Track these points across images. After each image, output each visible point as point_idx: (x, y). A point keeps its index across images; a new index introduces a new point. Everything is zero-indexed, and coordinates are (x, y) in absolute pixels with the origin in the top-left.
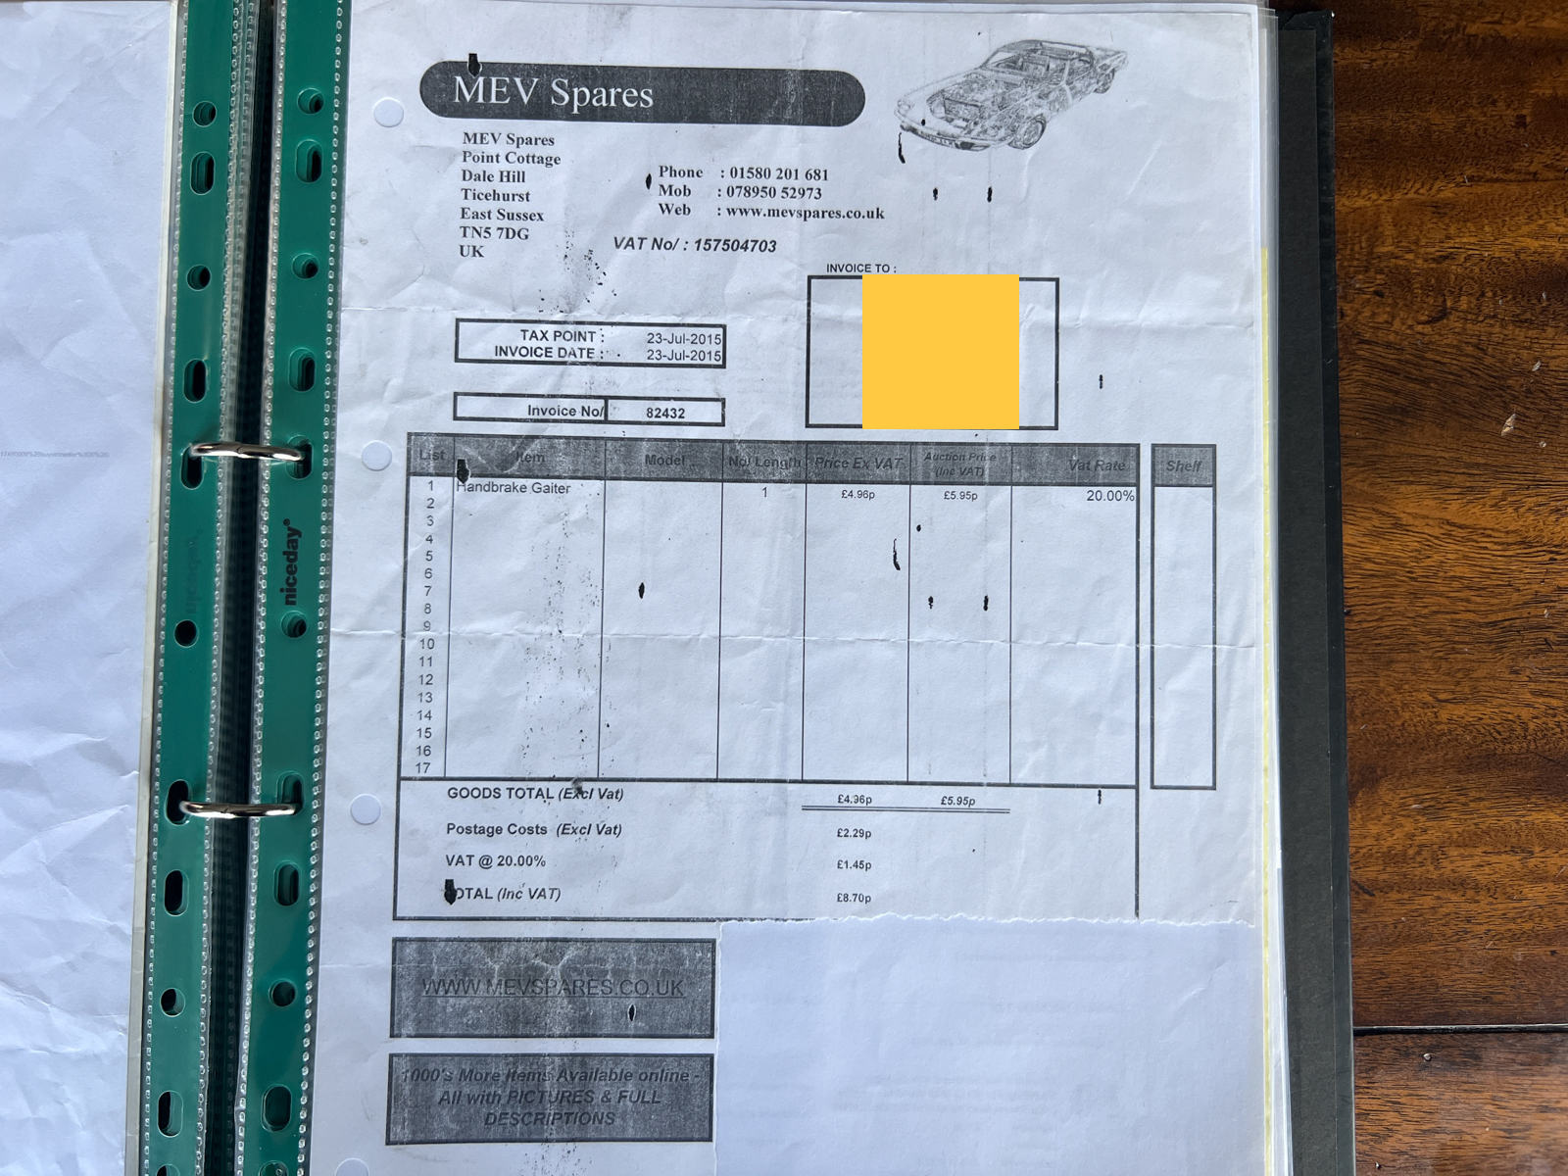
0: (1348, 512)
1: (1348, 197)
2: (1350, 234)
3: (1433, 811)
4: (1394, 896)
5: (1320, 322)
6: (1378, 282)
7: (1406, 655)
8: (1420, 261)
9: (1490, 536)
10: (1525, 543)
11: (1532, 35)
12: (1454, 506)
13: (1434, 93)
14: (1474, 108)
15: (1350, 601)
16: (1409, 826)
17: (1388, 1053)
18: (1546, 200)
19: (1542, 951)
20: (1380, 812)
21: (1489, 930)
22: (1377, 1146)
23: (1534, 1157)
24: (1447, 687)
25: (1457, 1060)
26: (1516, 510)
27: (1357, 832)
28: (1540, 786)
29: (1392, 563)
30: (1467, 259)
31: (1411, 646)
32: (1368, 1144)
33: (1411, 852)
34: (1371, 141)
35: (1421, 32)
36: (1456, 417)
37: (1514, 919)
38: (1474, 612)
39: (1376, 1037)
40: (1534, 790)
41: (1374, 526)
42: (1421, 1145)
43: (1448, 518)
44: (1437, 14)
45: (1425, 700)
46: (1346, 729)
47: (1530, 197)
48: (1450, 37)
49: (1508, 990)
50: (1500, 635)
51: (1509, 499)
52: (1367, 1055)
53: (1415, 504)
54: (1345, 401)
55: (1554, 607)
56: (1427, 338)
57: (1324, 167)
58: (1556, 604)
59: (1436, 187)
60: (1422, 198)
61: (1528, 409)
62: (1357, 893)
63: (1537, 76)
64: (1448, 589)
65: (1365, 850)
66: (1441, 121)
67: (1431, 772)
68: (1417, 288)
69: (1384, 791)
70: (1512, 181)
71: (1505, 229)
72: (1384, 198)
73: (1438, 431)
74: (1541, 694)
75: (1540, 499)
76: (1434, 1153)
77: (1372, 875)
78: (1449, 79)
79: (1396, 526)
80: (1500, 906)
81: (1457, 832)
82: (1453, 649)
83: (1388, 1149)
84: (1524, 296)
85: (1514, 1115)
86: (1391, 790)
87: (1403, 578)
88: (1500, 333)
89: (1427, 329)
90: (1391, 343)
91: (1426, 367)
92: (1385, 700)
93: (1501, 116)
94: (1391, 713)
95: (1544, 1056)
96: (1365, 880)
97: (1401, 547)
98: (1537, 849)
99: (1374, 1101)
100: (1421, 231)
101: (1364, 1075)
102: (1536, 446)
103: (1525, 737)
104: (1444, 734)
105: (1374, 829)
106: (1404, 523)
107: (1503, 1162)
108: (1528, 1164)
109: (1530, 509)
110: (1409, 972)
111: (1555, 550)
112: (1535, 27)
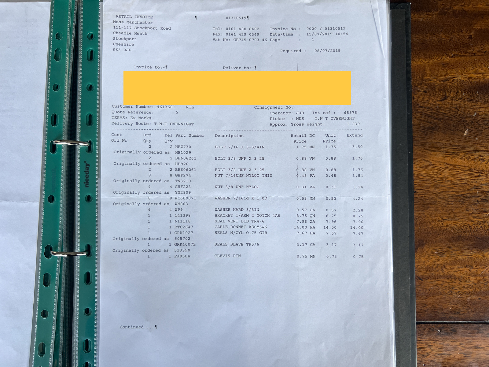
0: (415, 160)
1: (416, 61)
2: (416, 73)
3: (442, 254)
4: (429, 280)
5: (406, 101)
6: (425, 88)
7: (434, 205)
8: (438, 81)
9: (460, 168)
10: (471, 170)
11: (474, 10)
12: (449, 158)
13: (443, 28)
14: (456, 33)
15: (416, 188)
16: (434, 259)
17: (427, 330)
18: (478, 62)
19: (475, 298)
20: (425, 255)
21: (459, 291)
22: (424, 359)
23: (473, 362)
24: (446, 215)
25: (449, 332)
26: (468, 159)
27: (418, 261)
28: (475, 246)
29: (429, 176)
30: (453, 81)
31: (435, 203)
32: (421, 358)
33: (434, 267)
34: (423, 44)
35: (439, 9)
36: (449, 131)
37: (467, 288)
38: (455, 192)
39: (423, 325)
40: (473, 248)
41: (423, 165)
42: (437, 359)
43: (447, 162)
44: (444, 3)
45: (439, 219)
46: (414, 228)
47: (473, 61)
48: (448, 11)
49: (465, 310)
50: (463, 199)
51: (466, 156)
52: (421, 330)
53: (436, 158)
54: (414, 126)
55: (480, 190)
56: (440, 105)
57: (408, 52)
58: (480, 189)
59: (443, 58)
60: (439, 61)
61: (472, 128)
62: (417, 280)
63: (475, 23)
64: (446, 184)
65: (420, 266)
66: (445, 37)
67: (441, 242)
68: (437, 90)
69: (426, 248)
70: (467, 56)
71: (465, 71)
72: (427, 61)
73: (443, 135)
74: (476, 217)
75: (476, 156)
76: (441, 361)
77: (422, 274)
78: (447, 24)
79: (430, 164)
80: (463, 284)
81: (449, 261)
82: (448, 203)
83: (427, 360)
84: (471, 92)
85: (467, 349)
86: (428, 247)
87: (432, 181)
88: (463, 104)
89: (440, 103)
90: (429, 107)
91: (440, 115)
92: (426, 219)
93: (464, 35)
94: (428, 223)
95: (476, 331)
96: (420, 276)
97: (431, 171)
98: (474, 266)
99: (422, 345)
100: (438, 72)
101: (420, 336)
102: (474, 139)
103: (471, 231)
104: (445, 230)
105: (423, 260)
106: (433, 164)
107: (463, 364)
108: (471, 365)
109: (472, 159)
110: (434, 304)
111: (481, 172)
112: (475, 7)
